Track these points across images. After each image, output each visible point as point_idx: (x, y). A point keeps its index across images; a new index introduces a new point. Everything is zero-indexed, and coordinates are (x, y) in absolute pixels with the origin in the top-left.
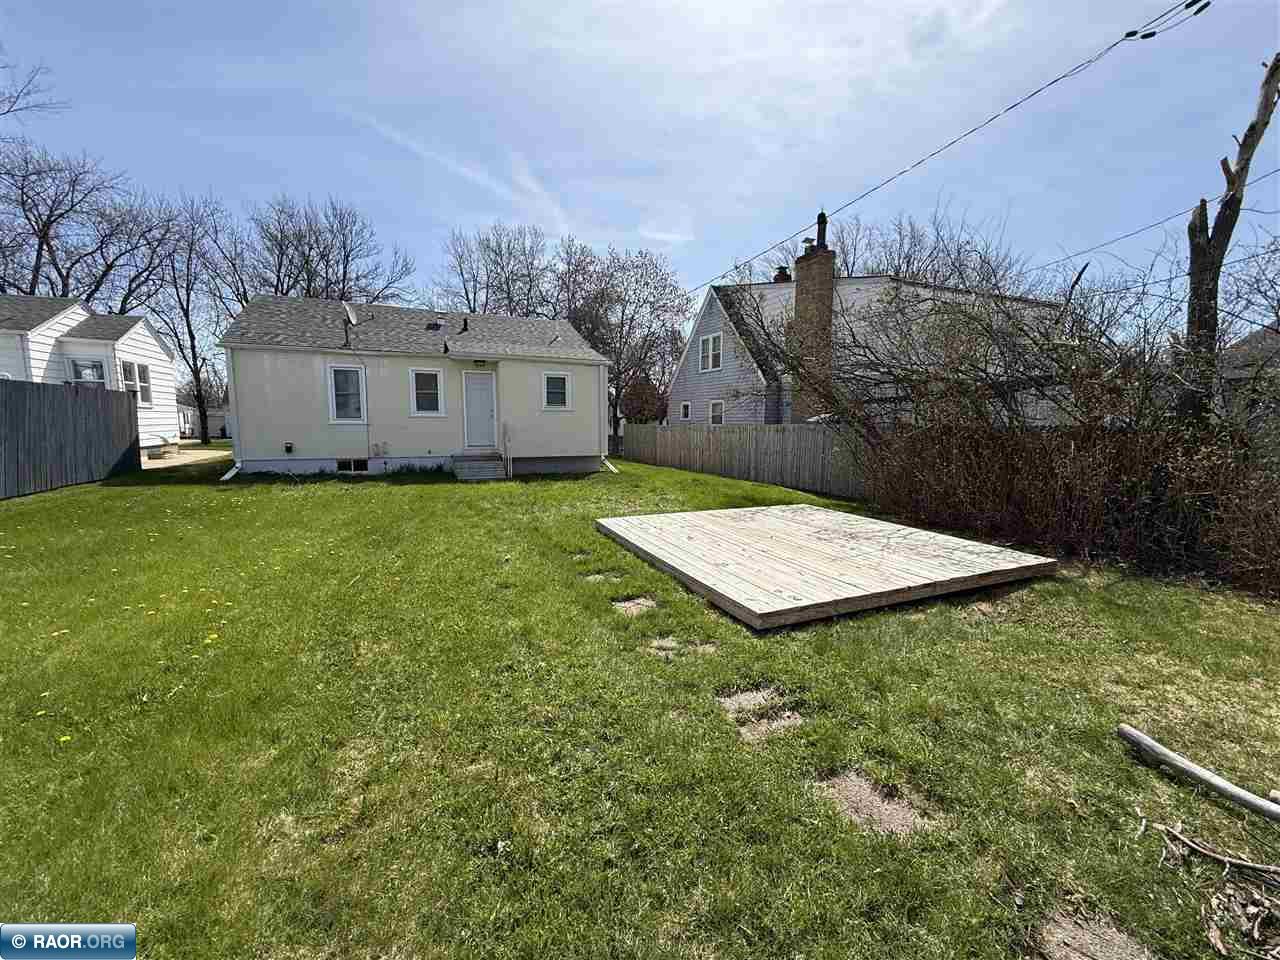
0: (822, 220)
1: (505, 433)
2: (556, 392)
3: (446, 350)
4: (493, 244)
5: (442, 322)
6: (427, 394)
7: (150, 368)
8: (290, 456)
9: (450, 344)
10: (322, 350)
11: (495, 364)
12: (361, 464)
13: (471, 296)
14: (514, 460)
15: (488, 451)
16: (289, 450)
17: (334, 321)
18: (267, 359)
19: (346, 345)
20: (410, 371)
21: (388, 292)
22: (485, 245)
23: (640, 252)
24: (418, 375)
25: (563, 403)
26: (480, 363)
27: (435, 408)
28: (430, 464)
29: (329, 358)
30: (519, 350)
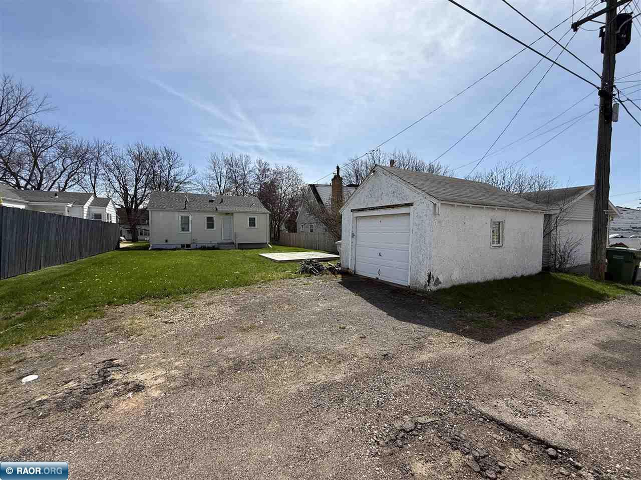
0: (338, 168)
1: (235, 235)
2: (252, 222)
3: (217, 209)
4: (230, 162)
5: (214, 199)
6: (210, 223)
7: (112, 215)
8: (166, 243)
9: (217, 207)
10: (179, 211)
11: (232, 214)
12: (189, 246)
13: (219, 180)
14: (239, 244)
15: (229, 241)
16: (167, 241)
17: (179, 200)
18: (161, 214)
19: (185, 208)
20: (205, 216)
21: (186, 181)
22: (226, 161)
23: (288, 167)
24: (207, 218)
25: (255, 226)
26: (227, 214)
27: (213, 228)
28: (210, 246)
29: (180, 213)
30: (241, 209)
